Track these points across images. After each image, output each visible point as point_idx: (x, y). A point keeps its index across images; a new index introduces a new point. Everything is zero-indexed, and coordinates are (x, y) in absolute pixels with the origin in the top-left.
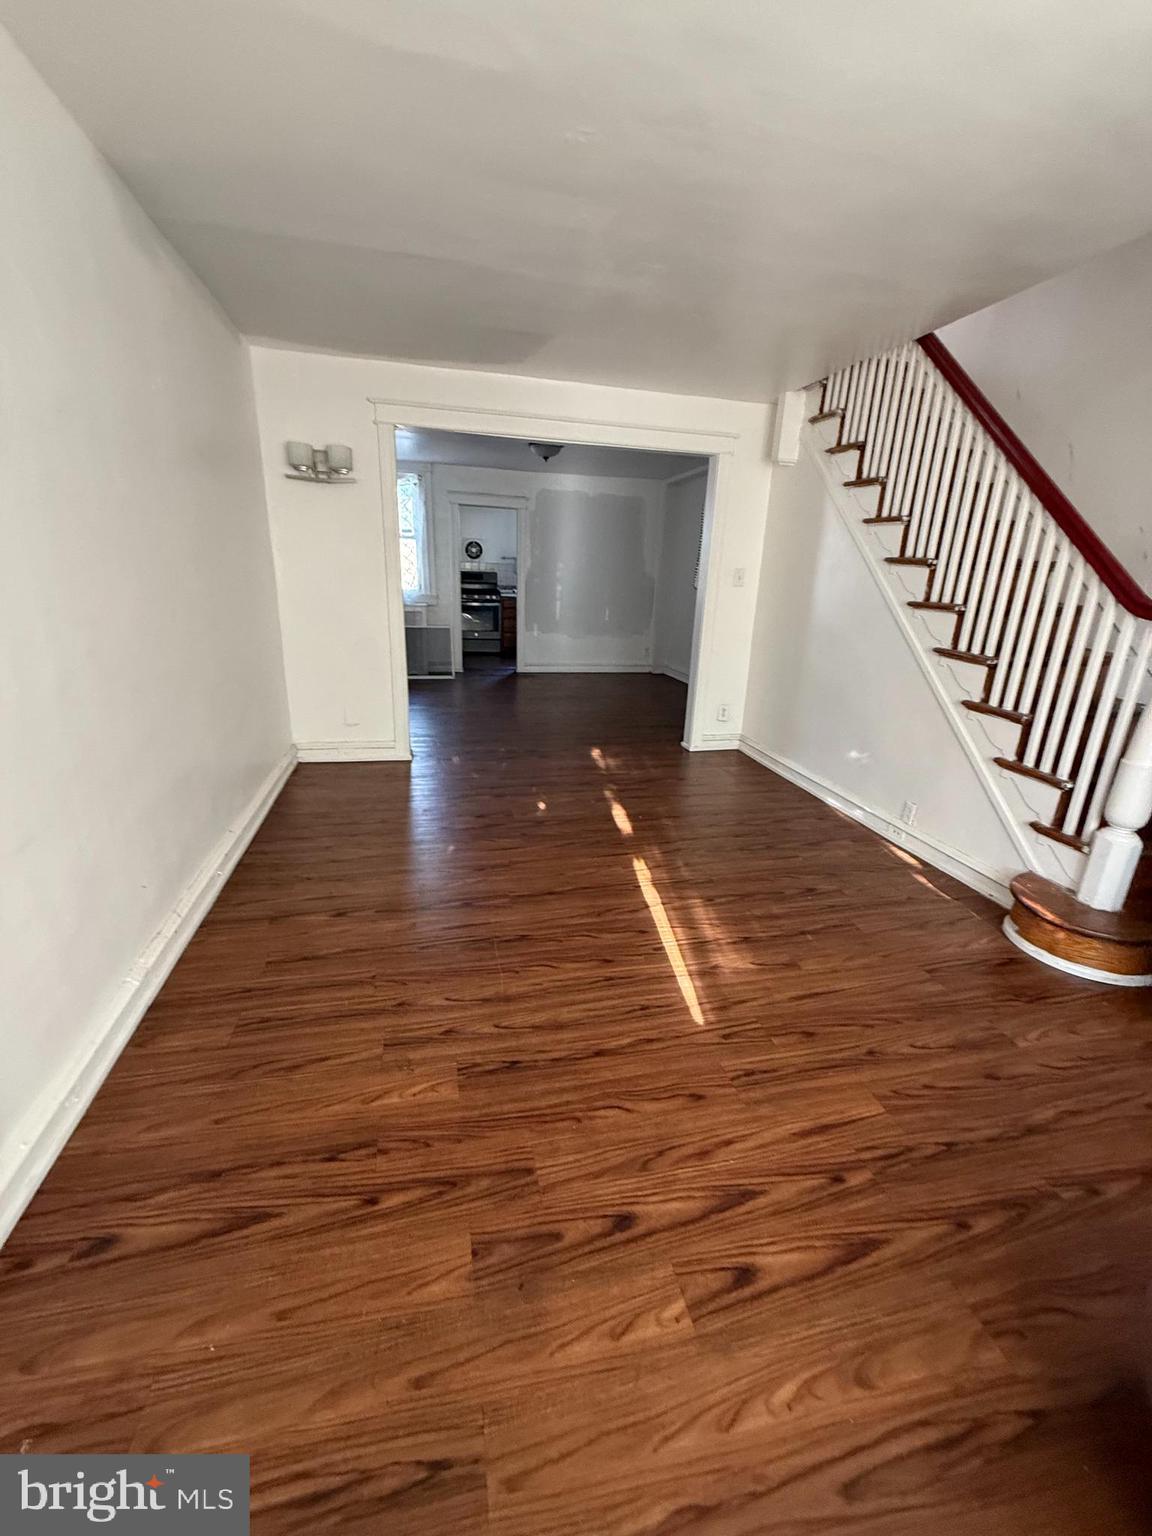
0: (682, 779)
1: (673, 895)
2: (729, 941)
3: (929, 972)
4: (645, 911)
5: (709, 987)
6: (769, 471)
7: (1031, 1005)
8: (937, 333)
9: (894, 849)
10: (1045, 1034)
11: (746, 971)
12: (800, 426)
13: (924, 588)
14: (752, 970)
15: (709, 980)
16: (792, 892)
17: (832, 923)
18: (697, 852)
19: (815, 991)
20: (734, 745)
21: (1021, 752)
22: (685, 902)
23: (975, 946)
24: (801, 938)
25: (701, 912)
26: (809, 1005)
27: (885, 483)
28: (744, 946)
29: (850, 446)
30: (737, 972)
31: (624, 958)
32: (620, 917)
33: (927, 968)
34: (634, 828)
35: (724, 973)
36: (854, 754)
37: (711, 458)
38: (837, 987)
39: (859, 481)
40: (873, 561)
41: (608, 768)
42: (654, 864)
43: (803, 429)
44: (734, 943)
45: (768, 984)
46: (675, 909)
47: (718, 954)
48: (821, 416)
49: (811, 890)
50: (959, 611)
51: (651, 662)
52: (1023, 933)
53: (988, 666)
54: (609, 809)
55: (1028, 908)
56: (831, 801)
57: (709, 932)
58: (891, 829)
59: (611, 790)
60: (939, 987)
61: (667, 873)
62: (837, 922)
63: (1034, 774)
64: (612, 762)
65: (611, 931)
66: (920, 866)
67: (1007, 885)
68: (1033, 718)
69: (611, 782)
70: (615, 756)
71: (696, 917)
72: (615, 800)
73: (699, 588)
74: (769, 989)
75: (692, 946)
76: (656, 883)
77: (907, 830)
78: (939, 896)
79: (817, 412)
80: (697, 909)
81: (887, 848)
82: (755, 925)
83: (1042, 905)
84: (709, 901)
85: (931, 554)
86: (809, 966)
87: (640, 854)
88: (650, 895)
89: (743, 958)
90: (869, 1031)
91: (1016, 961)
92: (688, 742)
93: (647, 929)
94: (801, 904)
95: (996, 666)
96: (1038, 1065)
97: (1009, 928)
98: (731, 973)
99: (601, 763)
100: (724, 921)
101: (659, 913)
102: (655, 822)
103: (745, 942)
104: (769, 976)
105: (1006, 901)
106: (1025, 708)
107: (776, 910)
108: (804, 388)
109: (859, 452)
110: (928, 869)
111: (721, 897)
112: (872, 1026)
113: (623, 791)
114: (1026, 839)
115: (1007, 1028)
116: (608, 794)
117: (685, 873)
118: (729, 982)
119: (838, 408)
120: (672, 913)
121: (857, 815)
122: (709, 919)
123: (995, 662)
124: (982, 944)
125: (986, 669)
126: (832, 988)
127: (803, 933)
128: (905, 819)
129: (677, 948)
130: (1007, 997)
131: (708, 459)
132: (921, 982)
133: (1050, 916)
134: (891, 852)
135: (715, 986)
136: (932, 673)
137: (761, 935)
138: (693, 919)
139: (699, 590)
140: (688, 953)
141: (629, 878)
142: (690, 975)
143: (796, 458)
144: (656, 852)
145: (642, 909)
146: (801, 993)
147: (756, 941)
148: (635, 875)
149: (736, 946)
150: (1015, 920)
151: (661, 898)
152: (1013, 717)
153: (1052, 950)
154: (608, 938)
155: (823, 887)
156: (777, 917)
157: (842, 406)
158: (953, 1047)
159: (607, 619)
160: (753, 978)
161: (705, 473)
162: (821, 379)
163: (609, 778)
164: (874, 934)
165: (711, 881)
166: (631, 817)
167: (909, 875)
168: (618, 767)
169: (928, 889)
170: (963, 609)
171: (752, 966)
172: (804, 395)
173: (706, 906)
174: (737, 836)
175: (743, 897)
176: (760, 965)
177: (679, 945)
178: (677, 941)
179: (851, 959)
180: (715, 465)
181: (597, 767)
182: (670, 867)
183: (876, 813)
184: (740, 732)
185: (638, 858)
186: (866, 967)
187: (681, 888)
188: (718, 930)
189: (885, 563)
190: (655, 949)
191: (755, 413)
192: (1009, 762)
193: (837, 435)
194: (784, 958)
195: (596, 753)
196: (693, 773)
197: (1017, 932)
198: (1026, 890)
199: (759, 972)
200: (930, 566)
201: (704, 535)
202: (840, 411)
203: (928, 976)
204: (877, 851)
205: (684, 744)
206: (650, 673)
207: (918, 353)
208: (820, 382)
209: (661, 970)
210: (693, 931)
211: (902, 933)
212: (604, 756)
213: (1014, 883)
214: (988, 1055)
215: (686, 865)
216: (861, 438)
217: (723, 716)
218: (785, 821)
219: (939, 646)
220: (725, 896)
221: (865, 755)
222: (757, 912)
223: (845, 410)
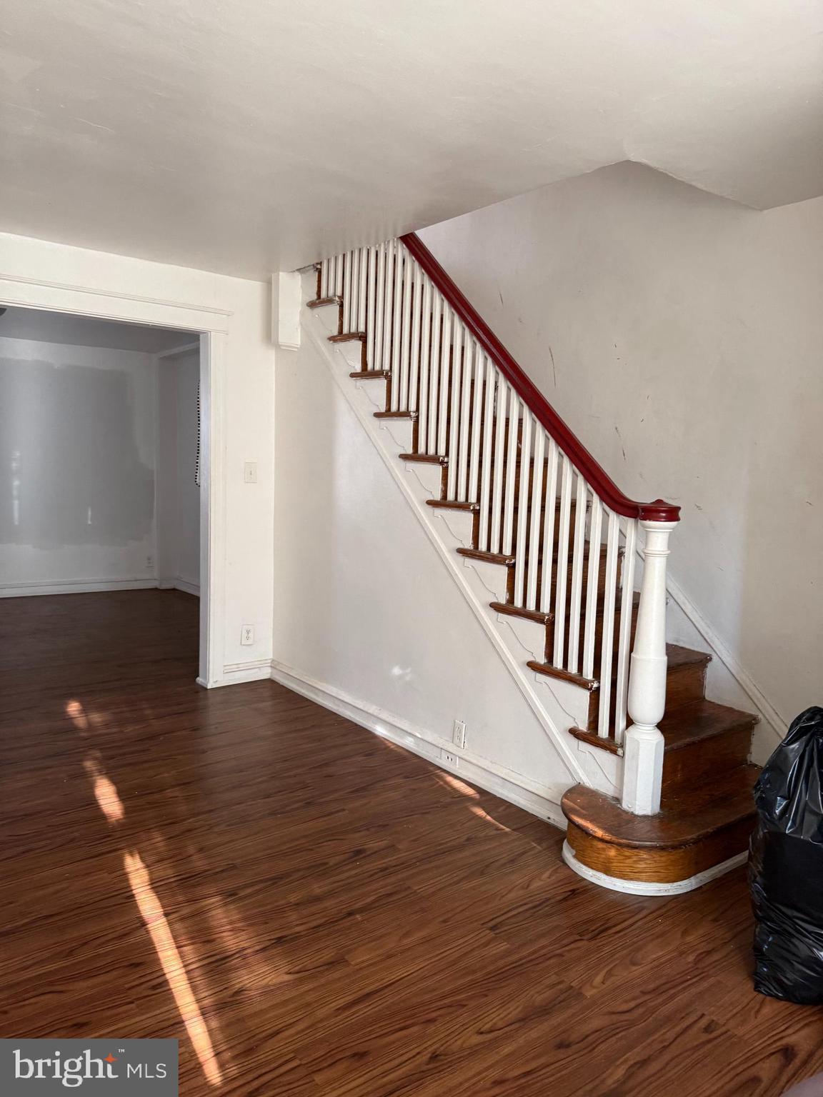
0: (196, 729)
1: (181, 898)
2: (257, 948)
3: (492, 929)
4: (142, 932)
5: (228, 1025)
6: (272, 354)
7: (594, 942)
8: (416, 232)
9: (449, 779)
10: (609, 974)
11: (281, 987)
12: (300, 308)
13: (440, 486)
14: (287, 984)
15: (230, 1015)
16: (338, 859)
17: (383, 892)
18: (216, 829)
19: (367, 990)
20: (264, 674)
21: (550, 654)
22: (198, 906)
23: (536, 884)
24: (346, 923)
25: (221, 916)
26: (364, 1010)
27: (391, 376)
28: (279, 949)
29: (351, 336)
30: (267, 991)
31: (109, 1013)
32: (101, 951)
33: (490, 924)
34: (127, 811)
35: (250, 998)
36: (397, 671)
37: (201, 336)
38: (393, 977)
39: (366, 373)
40: (388, 456)
41: (90, 726)
42: (153, 858)
43: (302, 314)
44: (264, 949)
45: (309, 998)
46: (182, 919)
47: (244, 972)
48: (318, 302)
49: (358, 852)
50: (474, 510)
51: (156, 574)
52: (580, 857)
53: (508, 565)
54: (92, 787)
55: (579, 827)
56: (380, 731)
57: (230, 942)
58: (444, 755)
59: (95, 759)
60: (504, 946)
61: (174, 867)
62: (388, 890)
63: (563, 675)
64: (97, 718)
65: (89, 975)
66: (477, 796)
67: (559, 803)
68: (554, 617)
69: (92, 747)
70: (102, 708)
71: (215, 923)
72: (100, 772)
73: (201, 485)
74: (308, 1005)
75: (208, 969)
76: (157, 886)
77: (461, 755)
78: (498, 829)
79: (315, 297)
80: (214, 913)
81: (442, 778)
82: (293, 916)
83: (591, 821)
84: (230, 896)
85: (442, 451)
86: (361, 957)
87: (134, 845)
88: (149, 905)
89: (276, 969)
90: (432, 1028)
91: (580, 891)
92: (206, 677)
93: (145, 957)
94: (347, 874)
95: (514, 565)
96: (605, 1014)
97: (568, 854)
98: (261, 994)
99: (81, 722)
100: (252, 921)
101: (160, 932)
102: (156, 796)
103: (281, 944)
104: (311, 986)
105: (562, 823)
106: (545, 608)
107: (317, 888)
108: (299, 270)
109: (361, 343)
110: (487, 799)
111: (246, 886)
112: (432, 1021)
113: (112, 758)
114: (570, 747)
115: (573, 977)
116: (89, 765)
117: (199, 863)
118: (258, 1008)
119: (335, 295)
120: (178, 926)
121: (408, 743)
122: (231, 923)
123: (513, 561)
124: (544, 881)
125: (506, 569)
126: (386, 982)
127: (350, 914)
128: (456, 740)
129: (185, 976)
130: (571, 939)
131: (199, 336)
132: (486, 944)
133: (599, 833)
134: (447, 783)
135: (241, 1020)
136: (460, 576)
137: (298, 929)
138: (208, 928)
139: (202, 488)
140: (200, 981)
141: (118, 887)
142: (203, 1014)
143: (299, 343)
144: (158, 839)
145: (138, 928)
146: (350, 998)
147: (293, 940)
148: (127, 880)
149: (266, 953)
150: (572, 845)
151: (163, 907)
152: (536, 617)
153: (607, 871)
154: (82, 988)
155: (373, 845)
156: (318, 899)
157: (339, 293)
158: (522, 1020)
159: (89, 523)
160: (288, 996)
161: (196, 352)
162: (316, 262)
163: (91, 740)
164: (433, 894)
165: (234, 867)
166: (122, 795)
167: (467, 808)
168: (107, 725)
169: (487, 822)
170: (478, 508)
171: (287, 977)
172: (298, 277)
173: (225, 905)
174: (268, 797)
175: (276, 880)
176: (298, 972)
177: (187, 972)
178: (185, 966)
179: (406, 935)
180: (207, 344)
181: (75, 729)
182: (177, 857)
183: (426, 738)
184: (271, 657)
185: (132, 855)
186: (426, 940)
187: (194, 886)
188: (243, 936)
189: (401, 460)
190: (154, 987)
191: (247, 290)
192: (540, 665)
193: (338, 323)
194: (328, 955)
195: (74, 708)
196: (214, 716)
197: (575, 857)
198: (576, 807)
199: (300, 981)
200: (442, 463)
201: (202, 425)
202: (337, 299)
203: (492, 934)
204: (432, 785)
205: (200, 680)
206: (156, 589)
207: (402, 251)
208: (313, 265)
209: (160, 1018)
210: (208, 946)
211: (465, 886)
212: (85, 710)
213: (565, 800)
214: (557, 1019)
215: (201, 850)
216: (362, 329)
217: (248, 638)
218: (326, 765)
219: (461, 546)
220: (252, 885)
221: (409, 670)
222: (293, 898)
223: (342, 297)
